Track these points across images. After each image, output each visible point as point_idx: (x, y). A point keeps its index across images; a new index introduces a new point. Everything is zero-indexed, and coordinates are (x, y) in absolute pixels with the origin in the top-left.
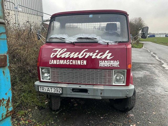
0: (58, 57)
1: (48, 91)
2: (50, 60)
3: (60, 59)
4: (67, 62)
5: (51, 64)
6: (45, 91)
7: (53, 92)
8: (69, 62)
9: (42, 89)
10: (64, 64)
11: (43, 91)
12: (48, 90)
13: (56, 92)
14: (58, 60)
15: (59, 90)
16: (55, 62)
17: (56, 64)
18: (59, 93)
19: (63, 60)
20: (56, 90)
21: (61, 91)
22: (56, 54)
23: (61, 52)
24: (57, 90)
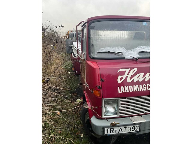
0: (129, 81)
1: (121, 132)
2: (119, 87)
3: (133, 83)
4: (143, 88)
5: (120, 92)
6: (115, 133)
7: (127, 131)
8: (146, 87)
9: (111, 131)
10: (140, 90)
11: (112, 133)
12: (121, 130)
13: (131, 131)
14: (130, 86)
15: (136, 128)
16: (127, 89)
17: (128, 91)
18: (136, 131)
19: (137, 86)
20: (131, 129)
21: (138, 129)
22: (124, 77)
23: (131, 74)
24: (133, 128)
